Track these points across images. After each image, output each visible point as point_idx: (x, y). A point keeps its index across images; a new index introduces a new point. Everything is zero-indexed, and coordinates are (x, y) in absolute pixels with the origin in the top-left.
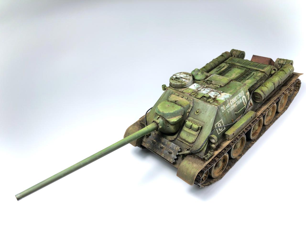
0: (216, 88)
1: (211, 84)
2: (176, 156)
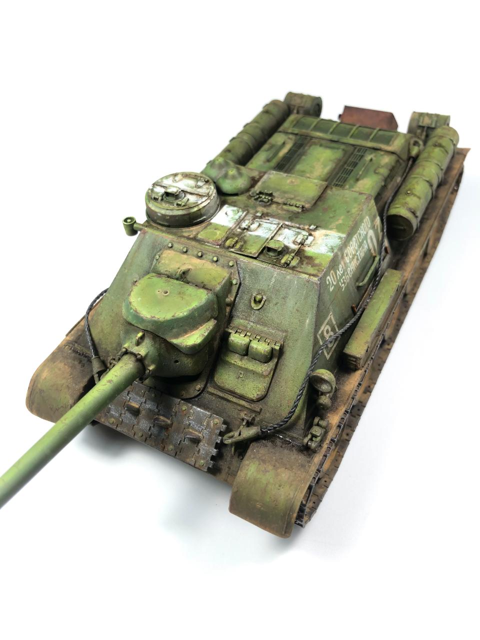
0: (293, 217)
1: (272, 202)
2: (216, 448)
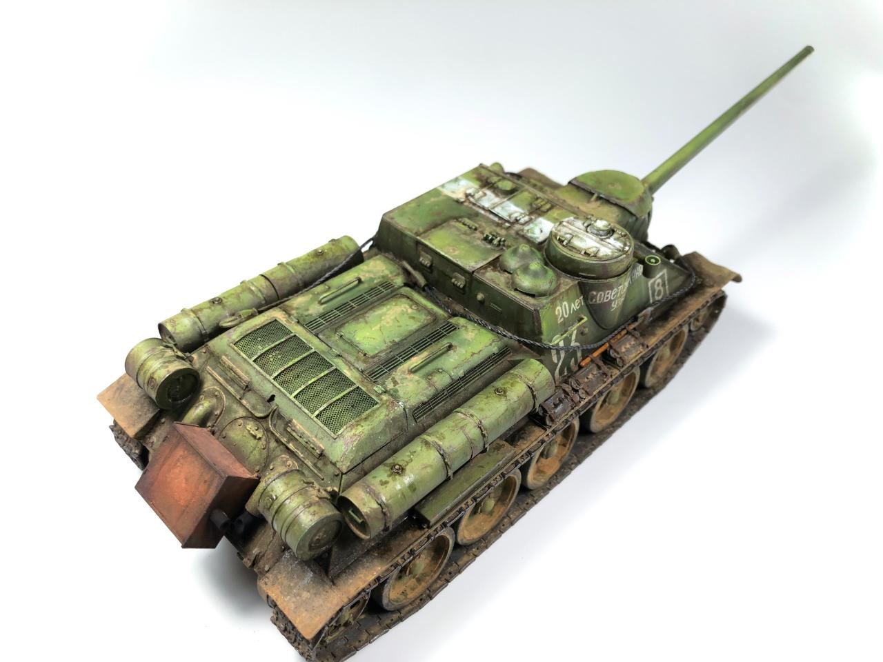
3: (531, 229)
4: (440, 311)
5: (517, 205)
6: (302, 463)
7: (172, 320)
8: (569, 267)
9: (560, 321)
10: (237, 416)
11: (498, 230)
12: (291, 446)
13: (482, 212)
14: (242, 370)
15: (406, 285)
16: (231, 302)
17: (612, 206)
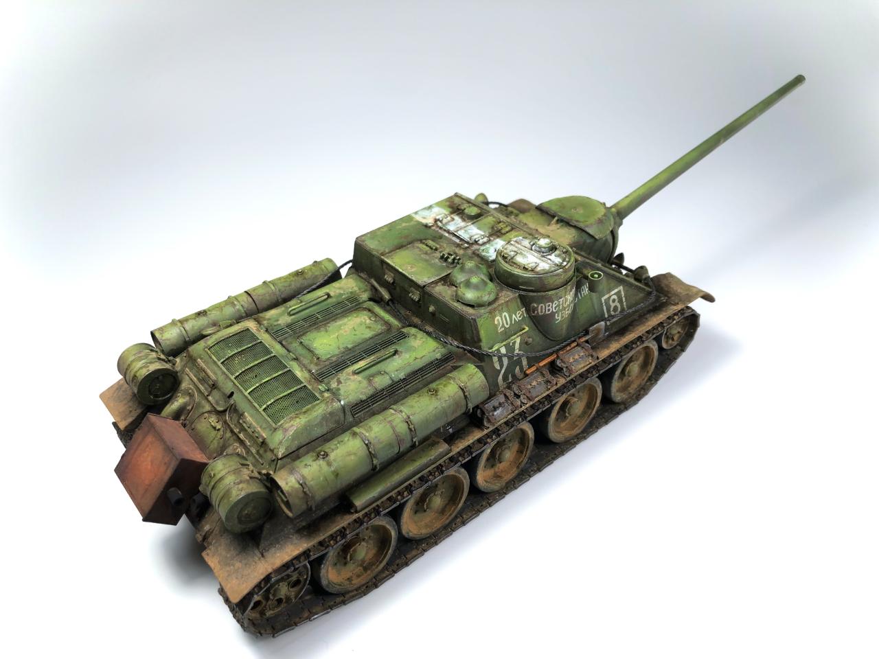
3: (486, 249)
4: (394, 322)
5: (479, 228)
6: (248, 451)
7: (161, 329)
8: (510, 281)
9: (500, 330)
10: (204, 411)
11: (457, 250)
12: (241, 436)
13: (447, 235)
14: (212, 371)
15: (370, 299)
16: (214, 315)
17: (571, 228)
